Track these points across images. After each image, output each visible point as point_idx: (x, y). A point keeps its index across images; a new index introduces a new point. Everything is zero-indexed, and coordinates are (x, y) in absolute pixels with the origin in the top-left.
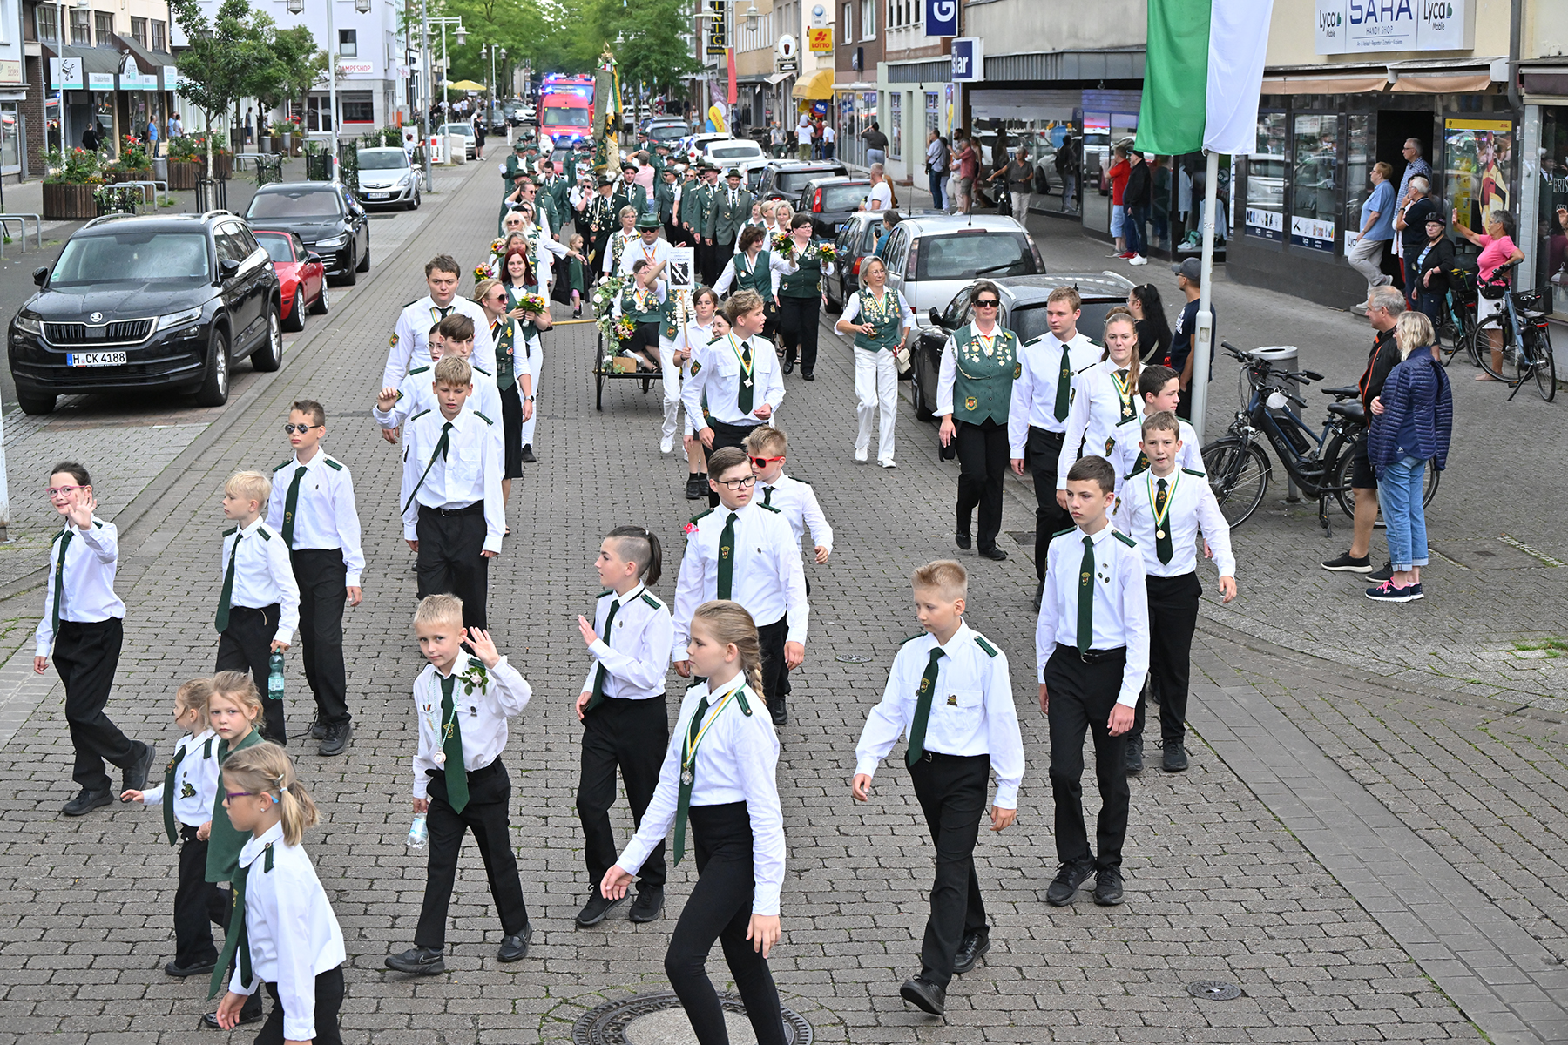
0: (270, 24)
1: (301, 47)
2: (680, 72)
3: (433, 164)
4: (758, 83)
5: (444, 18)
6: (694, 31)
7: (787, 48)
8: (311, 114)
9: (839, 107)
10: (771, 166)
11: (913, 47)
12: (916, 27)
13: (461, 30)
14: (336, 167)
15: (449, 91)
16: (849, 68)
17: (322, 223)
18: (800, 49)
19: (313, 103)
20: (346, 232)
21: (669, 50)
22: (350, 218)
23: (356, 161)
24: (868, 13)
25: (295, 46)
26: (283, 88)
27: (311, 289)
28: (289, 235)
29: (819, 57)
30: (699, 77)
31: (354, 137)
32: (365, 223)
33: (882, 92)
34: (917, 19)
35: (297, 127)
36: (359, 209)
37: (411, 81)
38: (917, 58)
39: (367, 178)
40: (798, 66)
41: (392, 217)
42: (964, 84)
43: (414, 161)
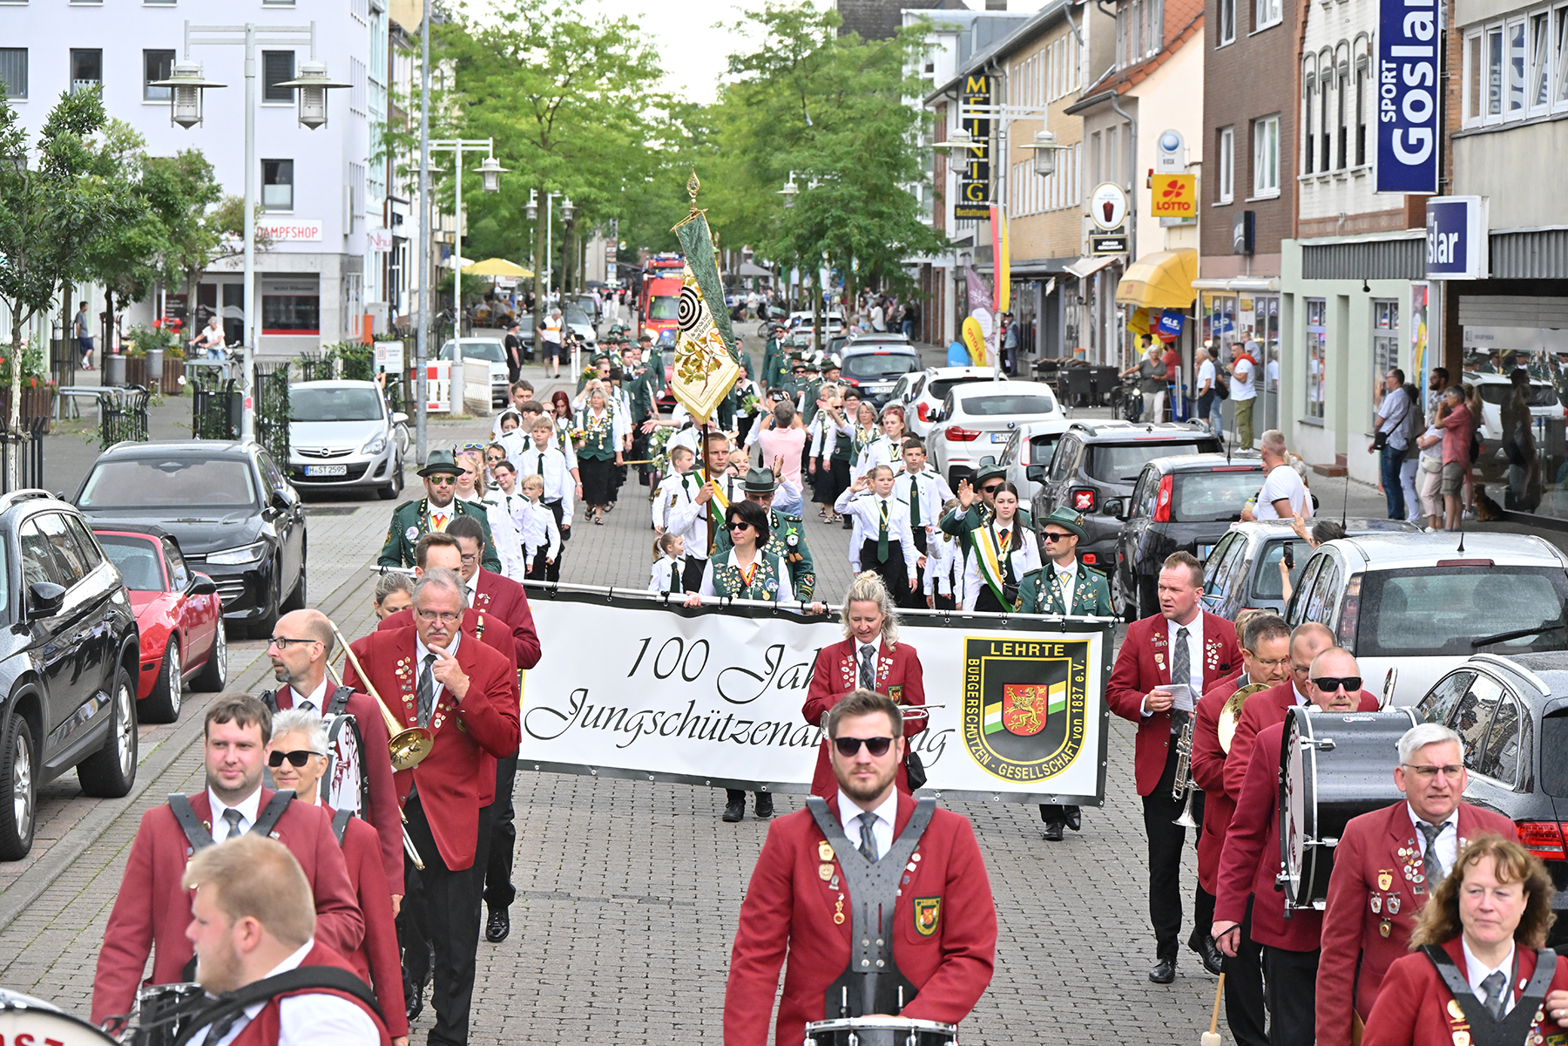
0: (136, 145)
1: (190, 191)
2: (902, 251)
3: (429, 414)
4: (1051, 275)
5: (460, 141)
6: (930, 174)
7: (1108, 210)
8: (202, 315)
9: (1207, 322)
10: (1075, 432)
11: (1351, 213)
12: (1358, 174)
13: (492, 164)
14: (249, 416)
15: (464, 277)
16: (1228, 251)
17: (221, 520)
18: (1133, 213)
19: (207, 295)
20: (265, 537)
21: (884, 209)
22: (272, 510)
23: (285, 405)
24: (1267, 144)
25: (179, 188)
26: (154, 266)
27: (196, 645)
28: (159, 543)
29: (1170, 228)
30: (937, 262)
31: (283, 360)
32: (299, 520)
33: (1290, 296)
34: (1361, 159)
35: (175, 339)
36: (290, 495)
37: (392, 257)
38: (1358, 233)
39: (303, 437)
40: (1129, 244)
41: (351, 511)
42: (1450, 283)
43: (396, 410)
